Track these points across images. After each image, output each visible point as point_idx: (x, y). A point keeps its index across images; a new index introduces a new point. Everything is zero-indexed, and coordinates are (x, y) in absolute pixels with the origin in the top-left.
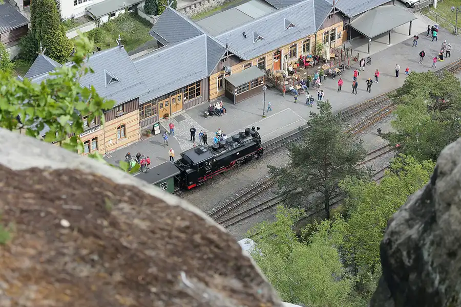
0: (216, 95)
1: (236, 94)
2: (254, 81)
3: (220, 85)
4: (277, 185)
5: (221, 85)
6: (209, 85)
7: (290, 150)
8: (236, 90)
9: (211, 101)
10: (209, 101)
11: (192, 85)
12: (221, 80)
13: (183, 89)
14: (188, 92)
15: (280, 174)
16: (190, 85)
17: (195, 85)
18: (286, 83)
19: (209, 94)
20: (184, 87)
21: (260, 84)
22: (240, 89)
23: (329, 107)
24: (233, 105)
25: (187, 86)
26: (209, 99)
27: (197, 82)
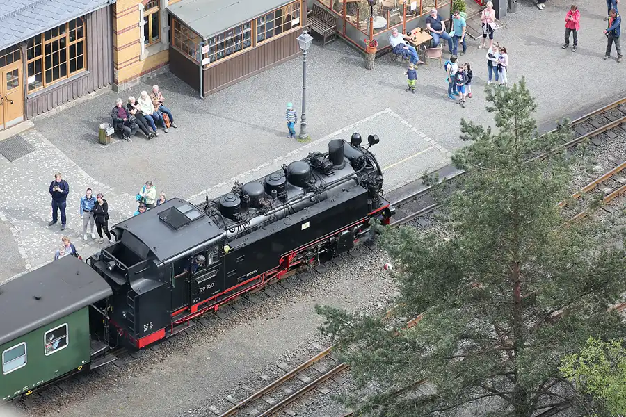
0: (139, 67)
1: (206, 61)
2: (269, 16)
3: (152, 31)
4: (350, 374)
5: (156, 32)
6: (113, 32)
7: (394, 254)
8: (205, 49)
9: (121, 88)
10: (115, 89)
11: (55, 32)
12: (155, 16)
13: (25, 49)
14: (43, 56)
15: (362, 336)
16: (48, 35)
17: (66, 34)
18: (379, 22)
19: (114, 65)
20: (30, 42)
21: (288, 27)
22: (223, 43)
23: (526, 103)
24: (195, 101)
25: (38, 38)
26: (114, 81)
27: (72, 24)
